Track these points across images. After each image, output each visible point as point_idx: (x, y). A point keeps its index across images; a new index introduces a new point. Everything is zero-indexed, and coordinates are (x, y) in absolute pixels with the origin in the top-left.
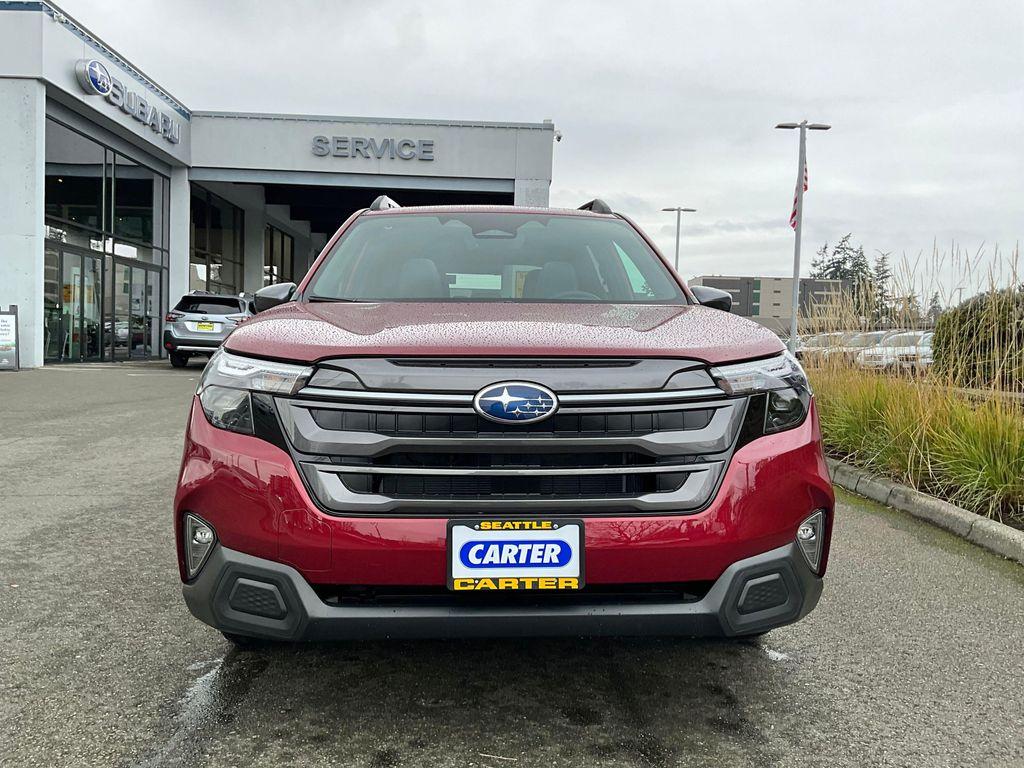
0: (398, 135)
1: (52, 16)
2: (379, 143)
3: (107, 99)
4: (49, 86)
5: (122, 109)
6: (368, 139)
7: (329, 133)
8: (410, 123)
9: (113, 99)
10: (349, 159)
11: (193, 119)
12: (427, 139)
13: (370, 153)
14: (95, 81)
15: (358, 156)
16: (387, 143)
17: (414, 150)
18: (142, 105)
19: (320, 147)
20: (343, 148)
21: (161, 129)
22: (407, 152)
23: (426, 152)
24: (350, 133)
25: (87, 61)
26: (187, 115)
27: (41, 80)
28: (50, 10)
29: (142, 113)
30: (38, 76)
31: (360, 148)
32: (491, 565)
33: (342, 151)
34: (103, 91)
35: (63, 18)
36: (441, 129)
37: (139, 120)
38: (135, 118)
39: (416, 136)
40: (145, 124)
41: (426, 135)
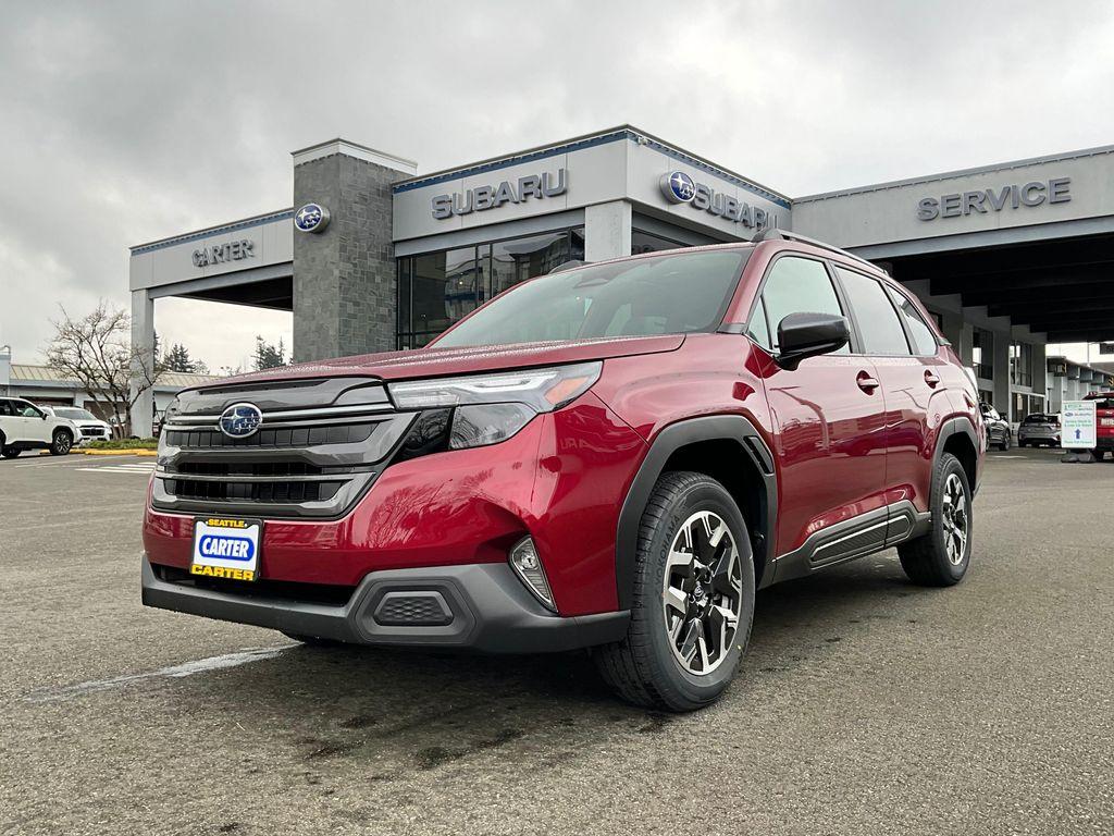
0: (1021, 180)
1: (637, 140)
2: (998, 193)
3: (693, 205)
4: (634, 203)
5: (709, 211)
6: (984, 191)
7: (937, 193)
8: (1037, 163)
9: (698, 203)
10: (963, 217)
11: (795, 208)
12: (1061, 176)
13: (986, 206)
14: (677, 190)
15: (973, 212)
16: (1007, 191)
17: (1043, 194)
18: (731, 203)
19: (928, 211)
20: (951, 207)
21: (754, 223)
22: (1033, 197)
23: (1060, 192)
24: (961, 188)
25: (669, 173)
26: (787, 204)
27: (626, 200)
28: (635, 135)
29: (731, 211)
30: (623, 197)
31: (974, 203)
32: (213, 556)
33: (952, 210)
34: (686, 198)
35: (645, 139)
36: (1080, 161)
37: (729, 219)
38: (724, 217)
39: (1043, 177)
40: (736, 222)
41: (1058, 173)
